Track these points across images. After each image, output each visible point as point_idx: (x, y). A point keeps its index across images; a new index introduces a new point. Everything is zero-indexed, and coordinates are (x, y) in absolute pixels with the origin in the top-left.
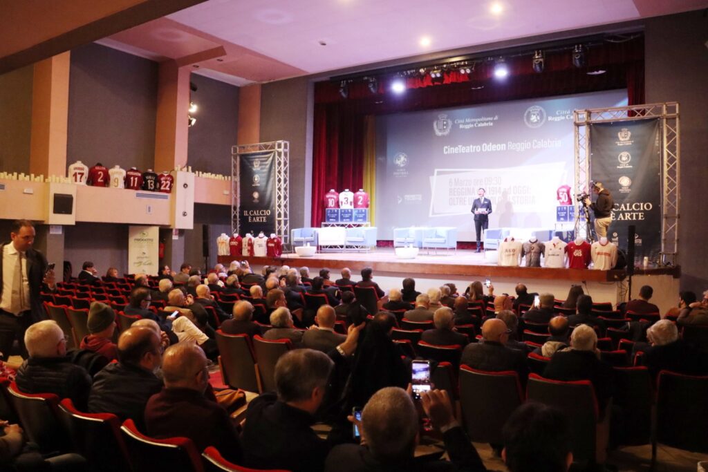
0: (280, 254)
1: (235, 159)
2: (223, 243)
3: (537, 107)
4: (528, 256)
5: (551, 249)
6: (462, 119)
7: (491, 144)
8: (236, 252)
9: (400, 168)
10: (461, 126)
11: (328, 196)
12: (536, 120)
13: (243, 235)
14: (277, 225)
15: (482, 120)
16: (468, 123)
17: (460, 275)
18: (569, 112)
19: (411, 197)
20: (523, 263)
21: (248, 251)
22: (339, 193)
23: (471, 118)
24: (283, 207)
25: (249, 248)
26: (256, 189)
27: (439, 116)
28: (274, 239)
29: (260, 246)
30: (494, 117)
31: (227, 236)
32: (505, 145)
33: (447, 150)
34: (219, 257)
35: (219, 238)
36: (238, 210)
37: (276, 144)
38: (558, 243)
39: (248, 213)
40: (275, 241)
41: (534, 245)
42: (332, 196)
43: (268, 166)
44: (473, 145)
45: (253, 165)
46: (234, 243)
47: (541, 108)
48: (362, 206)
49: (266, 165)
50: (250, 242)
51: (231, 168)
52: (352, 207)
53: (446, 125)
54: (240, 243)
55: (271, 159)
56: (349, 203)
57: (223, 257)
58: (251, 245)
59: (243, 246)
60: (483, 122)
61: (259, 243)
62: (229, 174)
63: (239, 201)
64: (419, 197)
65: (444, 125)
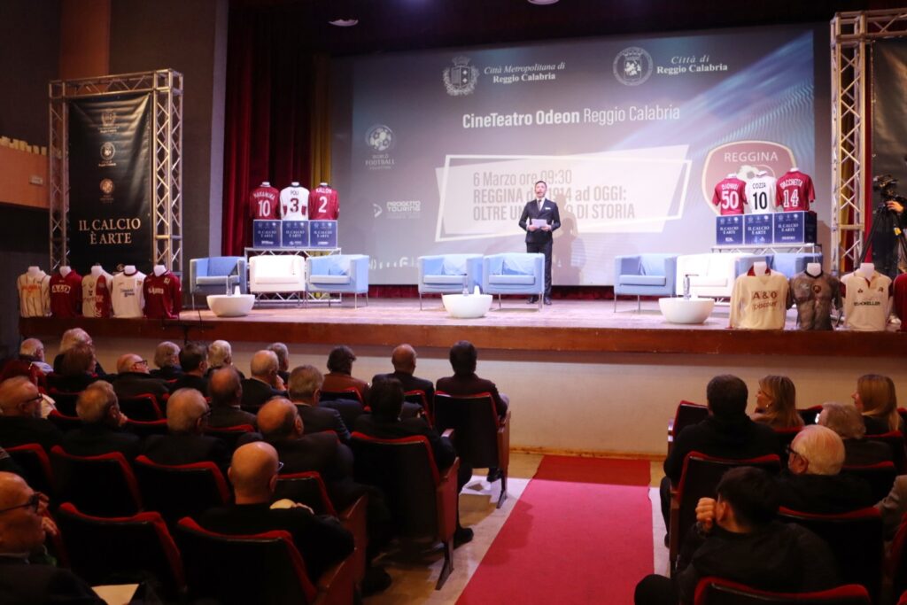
0: (177, 311)
1: (57, 107)
2: (33, 287)
3: (638, 49)
4: (806, 307)
5: (860, 291)
6: (496, 66)
7: (551, 111)
8: (66, 308)
9: (377, 152)
10: (496, 79)
11: (257, 195)
12: (634, 73)
13: (82, 268)
14: (156, 250)
15: (534, 68)
16: (509, 75)
17: (644, 352)
18: (693, 60)
19: (397, 207)
20: (791, 320)
21: (98, 305)
22: (280, 190)
23: (514, 66)
24: (169, 212)
25: (101, 299)
26: (108, 173)
27: (455, 61)
28: (163, 276)
29: (128, 293)
30: (557, 64)
31: (43, 273)
32: (578, 114)
33: (468, 121)
34: (23, 321)
35: (23, 277)
36: (65, 219)
37: (155, 76)
38: (873, 278)
39: (89, 225)
40: (166, 281)
42: (266, 195)
43: (135, 124)
44: (518, 114)
45: (100, 122)
46: (62, 288)
47: (643, 52)
48: (326, 216)
49: (131, 121)
50: (102, 285)
51: (48, 127)
52: (305, 218)
53: (466, 76)
54: (78, 288)
55: (142, 108)
56: (300, 209)
57: (35, 319)
58: (104, 291)
59: (85, 294)
60: (537, 73)
61: (125, 287)
62: (42, 142)
63: (66, 199)
64: (416, 206)
65: (463, 76)
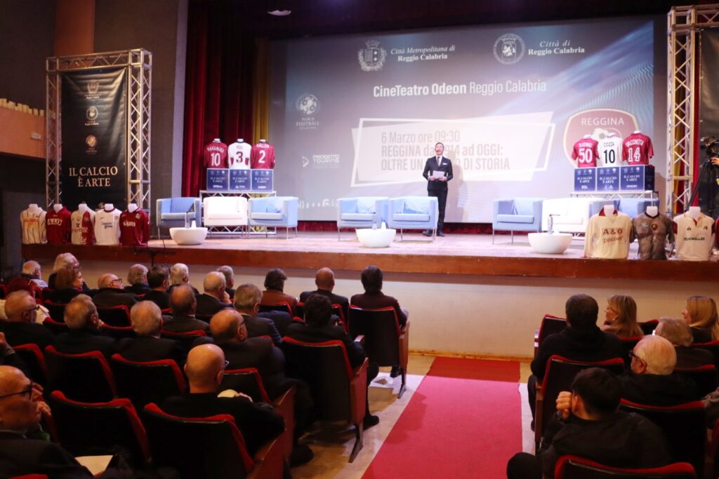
0: (145, 240)
1: (53, 78)
2: (32, 221)
3: (512, 35)
4: (645, 241)
5: (689, 229)
6: (400, 48)
7: (444, 84)
8: (58, 237)
9: (306, 116)
10: (400, 59)
11: (210, 149)
12: (510, 54)
14: (130, 192)
15: (431, 50)
16: (411, 55)
17: (517, 275)
18: (557, 45)
19: (321, 159)
20: (633, 252)
21: (84, 235)
22: (228, 145)
23: (415, 48)
24: (140, 162)
25: (86, 230)
26: (92, 131)
27: (368, 44)
28: (135, 212)
29: (107, 225)
30: (449, 47)
31: (40, 209)
33: (378, 91)
34: (25, 247)
35: (25, 212)
36: (58, 167)
37: (130, 55)
38: (700, 218)
39: (77, 172)
40: (138, 216)
41: (656, 222)
42: (217, 149)
43: (114, 92)
44: (418, 86)
45: (87, 91)
46: (55, 221)
47: (518, 38)
48: (264, 166)
49: (111, 90)
50: (87, 219)
51: (45, 94)
52: (248, 167)
53: (377, 56)
54: (68, 222)
55: (119, 79)
56: (244, 160)
57: (35, 246)
58: (89, 224)
59: (74, 226)
60: (433, 54)
61: (105, 221)
62: (41, 106)
63: (59, 151)
64: (336, 158)
